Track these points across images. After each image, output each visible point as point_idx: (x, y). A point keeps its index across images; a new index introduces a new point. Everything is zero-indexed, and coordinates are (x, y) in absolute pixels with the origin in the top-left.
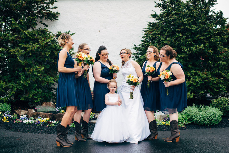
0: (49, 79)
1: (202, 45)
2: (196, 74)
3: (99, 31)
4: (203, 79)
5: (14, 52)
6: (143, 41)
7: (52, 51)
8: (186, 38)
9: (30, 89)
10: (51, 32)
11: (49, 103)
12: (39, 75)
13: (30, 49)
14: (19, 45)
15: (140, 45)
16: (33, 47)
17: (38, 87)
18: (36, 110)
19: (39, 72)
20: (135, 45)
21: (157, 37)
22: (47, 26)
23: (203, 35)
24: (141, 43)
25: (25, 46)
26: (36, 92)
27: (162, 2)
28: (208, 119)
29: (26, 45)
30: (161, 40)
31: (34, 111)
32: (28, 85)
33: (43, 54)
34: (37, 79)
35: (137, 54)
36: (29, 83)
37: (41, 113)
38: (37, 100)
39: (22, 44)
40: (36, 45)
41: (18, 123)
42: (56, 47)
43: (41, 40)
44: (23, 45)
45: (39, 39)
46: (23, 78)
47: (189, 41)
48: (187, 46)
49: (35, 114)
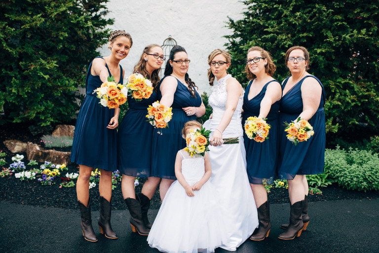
0: (67, 82)
1: (364, 31)
2: (346, 86)
6: (247, 14)
7: (71, 28)
8: (334, 14)
9: (31, 103)
11: (68, 127)
12: (47, 77)
13: (27, 26)
14: (7, 15)
15: (240, 21)
16: (33, 21)
17: (46, 98)
18: (42, 145)
19: (46, 71)
20: (232, 21)
21: (276, 8)
23: (368, 10)
24: (243, 17)
25: (17, 18)
26: (43, 108)
28: (365, 179)
29: (19, 15)
30: (284, 14)
31: (38, 148)
32: (26, 96)
33: (54, 34)
34: (43, 84)
35: (233, 37)
36: (28, 92)
37: (51, 151)
38: (45, 122)
39: (12, 14)
40: (39, 20)
41: (6, 176)
42: (78, 21)
43: (49, 6)
44: (13, 17)
45: (45, 4)
46: (15, 83)
47: (338, 20)
48: (334, 30)
49: (40, 154)
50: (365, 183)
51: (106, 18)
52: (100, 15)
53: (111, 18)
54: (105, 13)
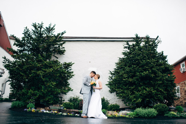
0: (58, 90)
1: (147, 72)
2: (144, 89)
3: (90, 62)
4: (148, 92)
5: (39, 73)
6: (115, 69)
7: (60, 73)
8: (139, 68)
9: (46, 96)
10: (60, 62)
12: (53, 87)
13: (48, 72)
14: (42, 69)
15: (113, 71)
16: (50, 70)
17: (51, 94)
19: (53, 85)
20: (111, 72)
21: (123, 67)
22: (57, 58)
26: (50, 97)
27: (128, 45)
31: (48, 108)
32: (46, 93)
33: (55, 75)
34: (51, 89)
36: (46, 91)
37: (52, 109)
38: (50, 102)
39: (44, 69)
40: (51, 69)
41: (41, 112)
44: (44, 70)
45: (53, 66)
46: (43, 88)
48: (140, 72)
49: (49, 110)
50: (146, 115)
51: (71, 71)
52: (69, 71)
53: (72, 71)
54: (71, 70)
